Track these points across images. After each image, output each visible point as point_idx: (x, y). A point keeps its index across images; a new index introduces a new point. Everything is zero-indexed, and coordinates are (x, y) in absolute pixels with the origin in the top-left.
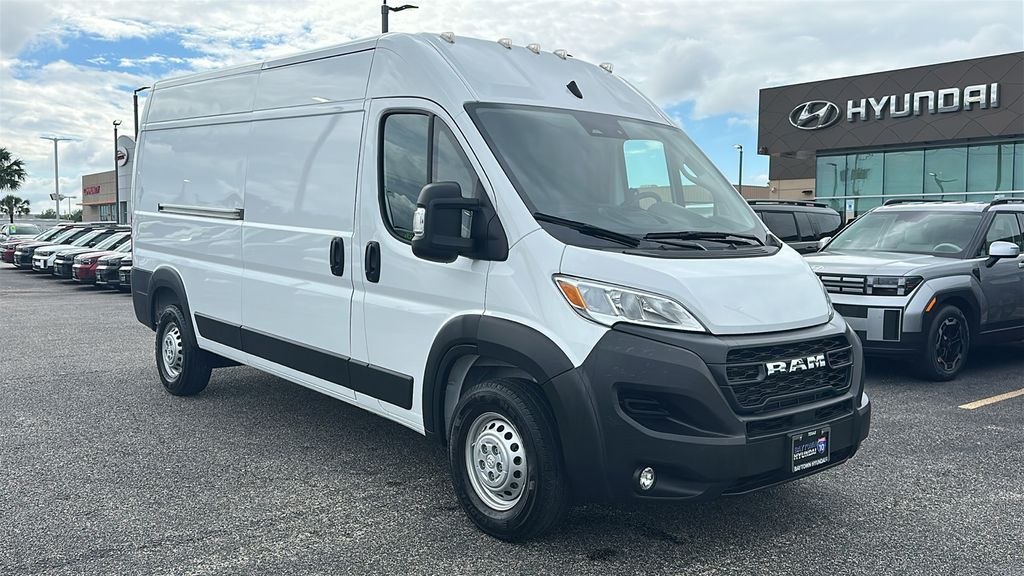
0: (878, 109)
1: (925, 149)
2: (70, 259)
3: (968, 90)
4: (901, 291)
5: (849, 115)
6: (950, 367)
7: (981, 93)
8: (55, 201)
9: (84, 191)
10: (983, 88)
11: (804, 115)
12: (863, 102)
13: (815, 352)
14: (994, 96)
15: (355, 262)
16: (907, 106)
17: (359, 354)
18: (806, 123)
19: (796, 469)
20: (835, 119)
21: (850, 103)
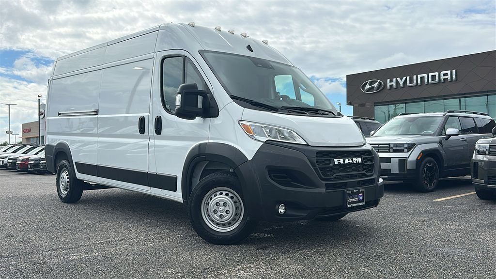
0: (401, 83)
1: (424, 101)
2: (15, 159)
3: (442, 73)
4: (406, 150)
5: (388, 86)
6: (430, 185)
7: (448, 74)
8: (8, 135)
9: (23, 131)
10: (449, 72)
11: (368, 87)
12: (394, 80)
13: (357, 157)
14: (454, 76)
15: (150, 127)
16: (415, 81)
17: (152, 170)
18: (369, 90)
19: (349, 206)
20: (382, 88)
21: (388, 80)
